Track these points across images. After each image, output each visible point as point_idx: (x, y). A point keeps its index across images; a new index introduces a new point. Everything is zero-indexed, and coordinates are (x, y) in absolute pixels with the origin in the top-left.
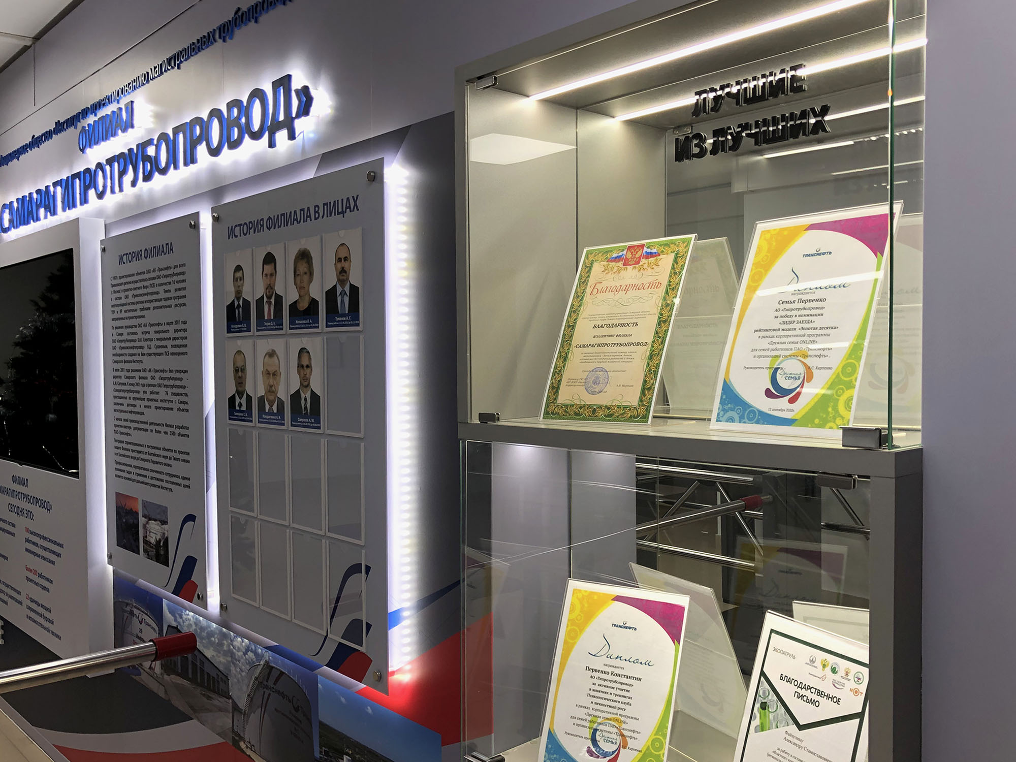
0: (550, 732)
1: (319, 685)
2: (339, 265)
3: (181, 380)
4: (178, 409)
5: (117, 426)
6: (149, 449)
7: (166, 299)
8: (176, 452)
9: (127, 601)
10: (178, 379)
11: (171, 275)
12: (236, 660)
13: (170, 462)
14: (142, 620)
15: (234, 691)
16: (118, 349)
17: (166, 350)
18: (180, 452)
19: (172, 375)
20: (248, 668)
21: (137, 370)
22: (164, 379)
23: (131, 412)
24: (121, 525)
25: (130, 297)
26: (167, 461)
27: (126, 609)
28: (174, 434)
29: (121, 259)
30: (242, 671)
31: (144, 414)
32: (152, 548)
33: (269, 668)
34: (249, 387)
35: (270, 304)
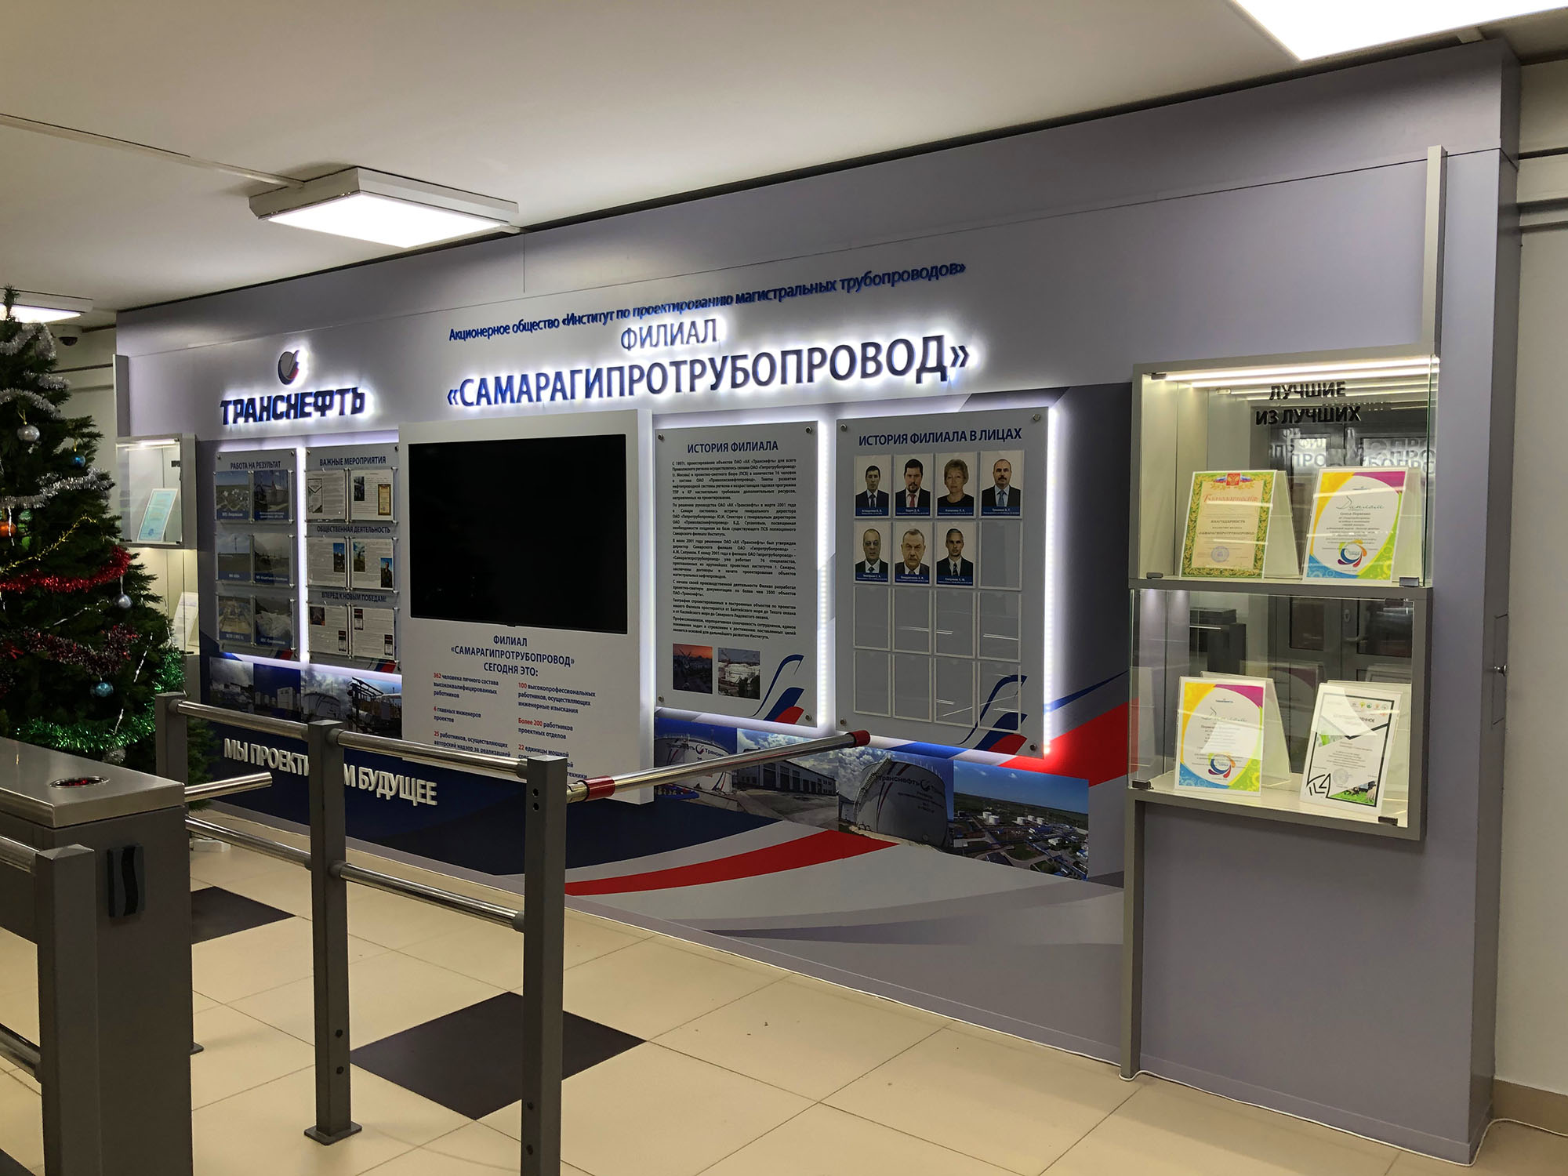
0: (1181, 765)
1: (955, 767)
2: (999, 474)
3: (785, 550)
4: (780, 573)
5: (678, 588)
6: (731, 606)
7: (765, 486)
8: (775, 607)
9: (676, 737)
10: (781, 549)
11: (773, 467)
12: (846, 764)
13: (766, 615)
14: (702, 751)
15: (842, 789)
16: (682, 523)
17: (763, 526)
18: (781, 607)
19: (772, 546)
20: (863, 767)
21: (716, 542)
22: (759, 549)
23: (704, 576)
24: (682, 671)
25: (706, 481)
26: (761, 615)
27: (676, 744)
28: (773, 592)
29: (691, 449)
30: (854, 771)
31: (724, 577)
32: (733, 686)
33: (891, 764)
34: (884, 556)
35: (913, 497)
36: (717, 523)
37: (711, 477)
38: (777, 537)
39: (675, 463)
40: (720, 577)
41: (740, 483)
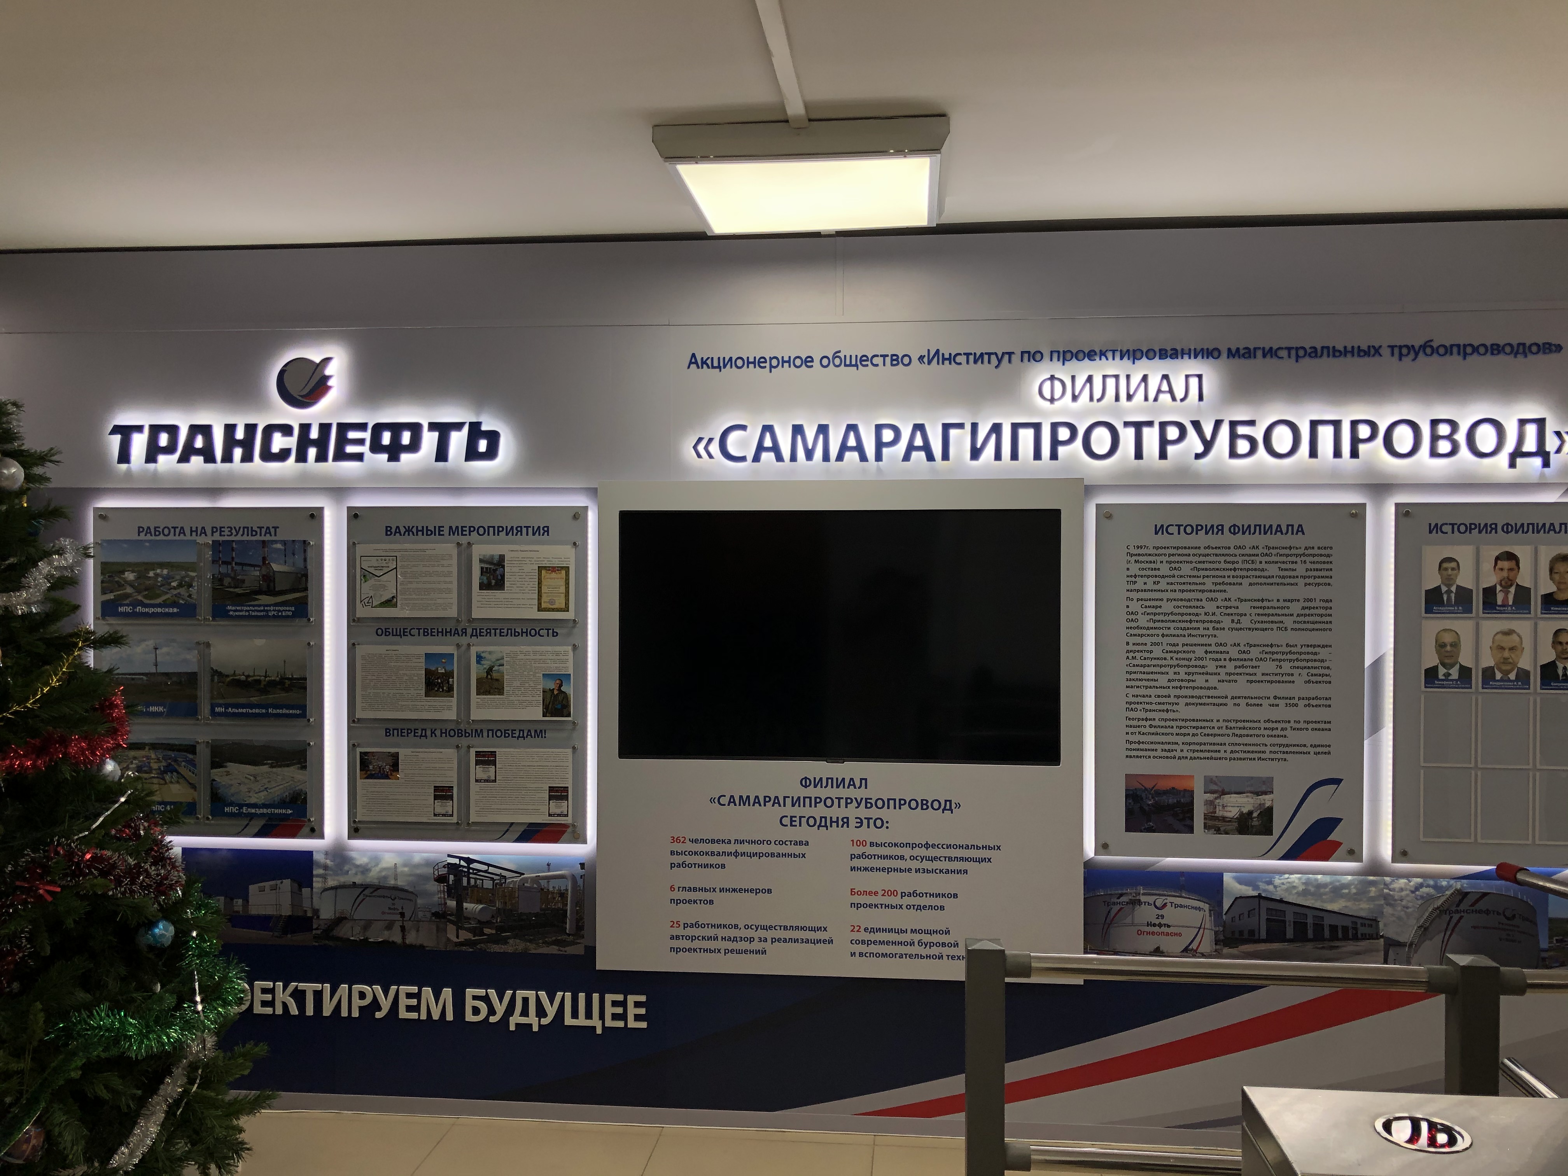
3: (1315, 654)
4: (1306, 682)
5: (1134, 703)
6: (1227, 724)
7: (1284, 577)
8: (1299, 722)
9: (1120, 892)
10: (1308, 653)
11: (1297, 556)
12: (1396, 900)
13: (1282, 733)
14: (1165, 905)
15: (1388, 929)
16: (1143, 621)
17: (1281, 625)
18: (1308, 722)
19: (1293, 649)
20: (1420, 902)
21: (1202, 645)
22: (1273, 653)
23: (1181, 688)
24: (1141, 808)
25: (1186, 569)
26: (1279, 732)
27: (1118, 901)
28: (1296, 705)
29: (1159, 530)
30: (1407, 908)
31: (1215, 688)
32: (1230, 821)
33: (1462, 895)
34: (1466, 659)
35: (1507, 593)
36: (1204, 622)
37: (1194, 565)
38: (1300, 638)
39: (1131, 547)
40: (1209, 688)
41: (1244, 573)
